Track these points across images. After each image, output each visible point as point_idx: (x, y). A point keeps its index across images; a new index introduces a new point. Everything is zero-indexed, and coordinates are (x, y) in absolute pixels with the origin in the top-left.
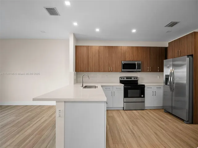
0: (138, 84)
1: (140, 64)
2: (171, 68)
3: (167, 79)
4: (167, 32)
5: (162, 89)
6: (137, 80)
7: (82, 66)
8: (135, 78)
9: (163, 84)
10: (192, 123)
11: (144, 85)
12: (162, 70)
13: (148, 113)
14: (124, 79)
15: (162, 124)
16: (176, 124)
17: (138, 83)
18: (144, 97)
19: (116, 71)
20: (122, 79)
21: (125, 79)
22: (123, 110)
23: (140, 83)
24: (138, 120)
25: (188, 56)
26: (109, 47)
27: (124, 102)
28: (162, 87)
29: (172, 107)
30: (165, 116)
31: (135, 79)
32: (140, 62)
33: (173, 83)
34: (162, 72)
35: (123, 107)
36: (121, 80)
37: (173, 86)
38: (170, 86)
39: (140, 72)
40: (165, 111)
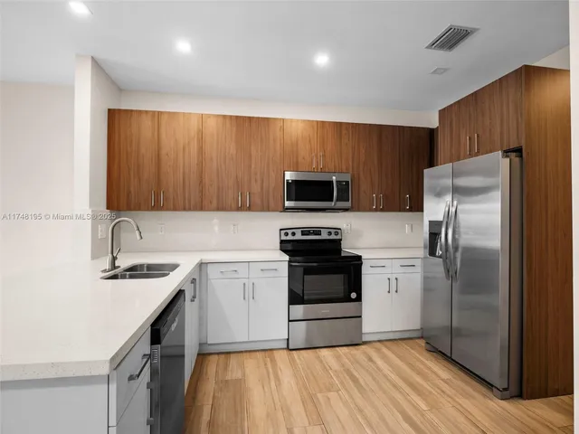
0: (343, 255)
1: (347, 182)
2: (448, 198)
3: (434, 236)
4: (435, 72)
5: (419, 269)
6: (338, 237)
7: (132, 189)
8: (333, 231)
9: (422, 252)
10: (520, 395)
11: (359, 258)
12: (417, 206)
13: (370, 359)
14: (294, 234)
15: (416, 407)
16: (466, 403)
17: (340, 250)
18: (359, 299)
19: (266, 208)
20: (287, 234)
21: (299, 236)
22: (288, 348)
23: (348, 248)
24: (332, 395)
25: (506, 153)
26: (239, 120)
27: (289, 321)
28: (418, 263)
29: (452, 332)
30: (429, 368)
31: (333, 237)
32: (347, 177)
33: (456, 248)
34: (418, 211)
35: (288, 340)
36: (284, 238)
37: (455, 258)
38: (445, 262)
39: (346, 210)
40: (428, 346)
